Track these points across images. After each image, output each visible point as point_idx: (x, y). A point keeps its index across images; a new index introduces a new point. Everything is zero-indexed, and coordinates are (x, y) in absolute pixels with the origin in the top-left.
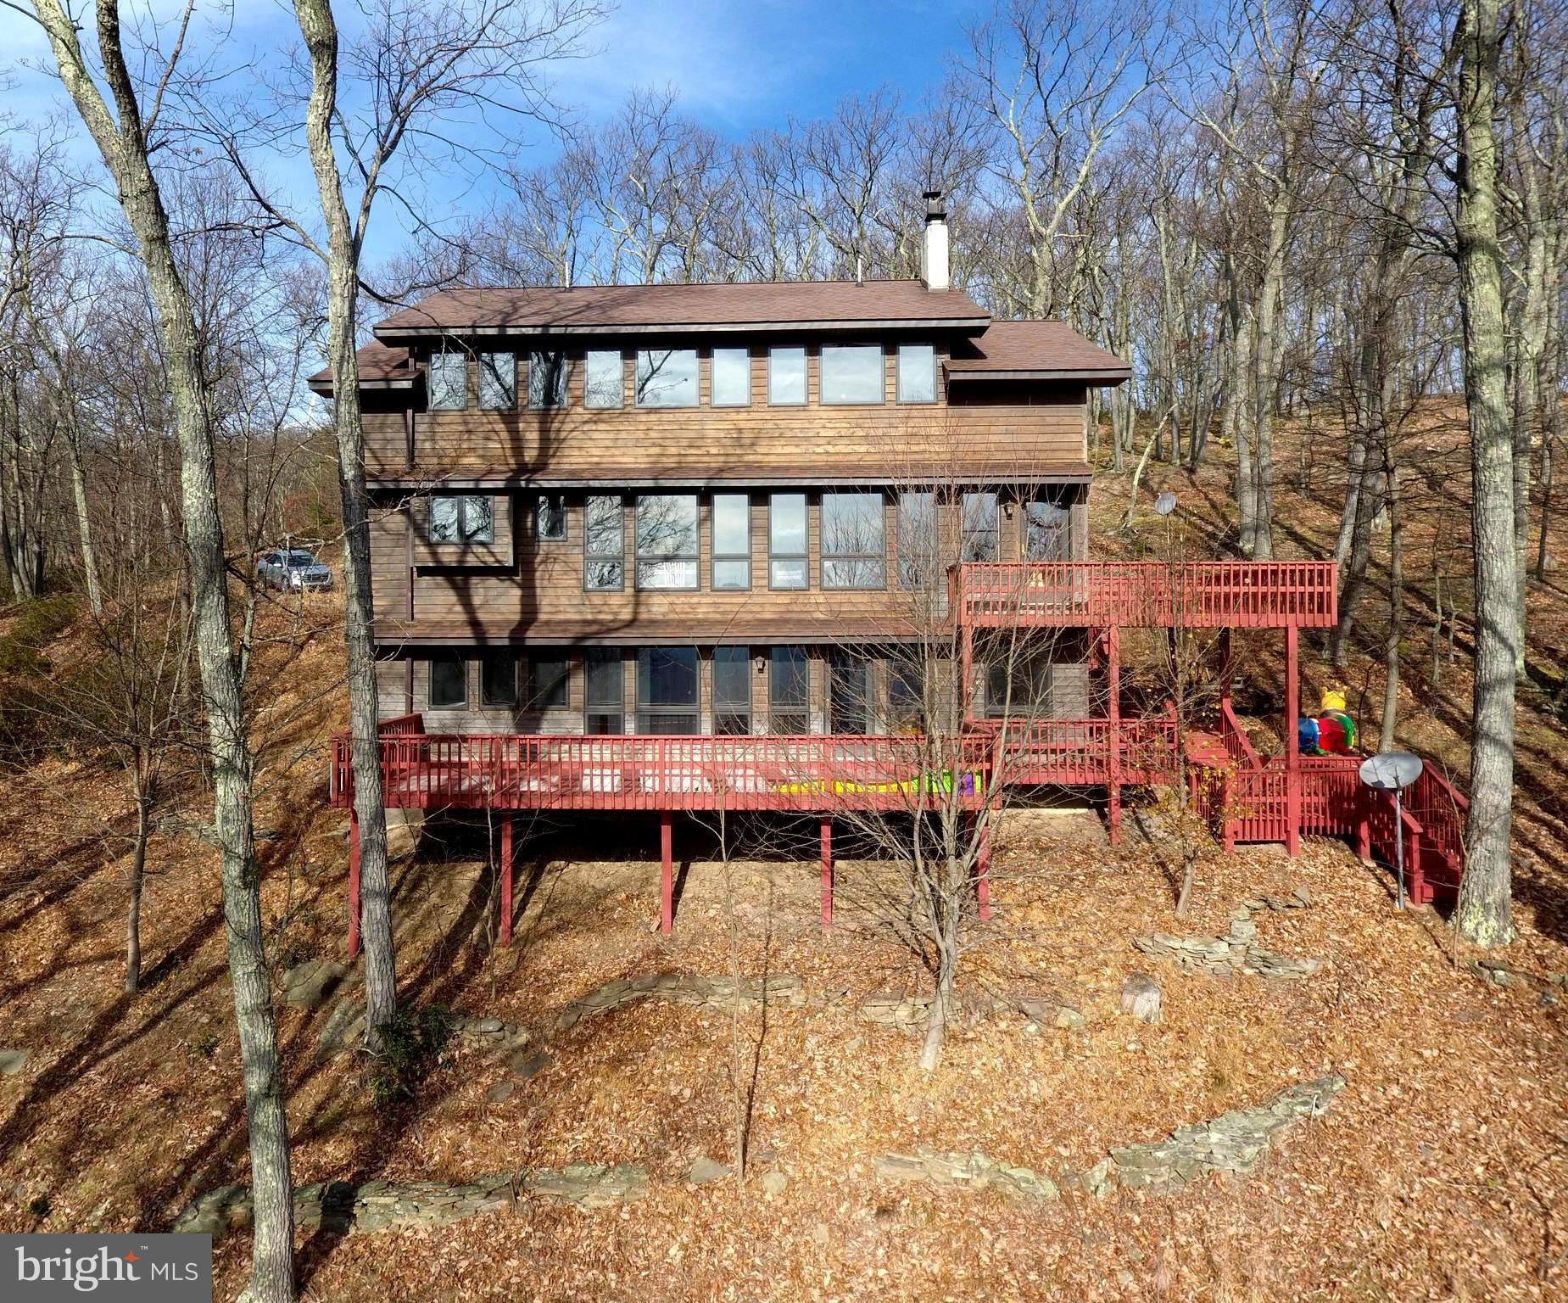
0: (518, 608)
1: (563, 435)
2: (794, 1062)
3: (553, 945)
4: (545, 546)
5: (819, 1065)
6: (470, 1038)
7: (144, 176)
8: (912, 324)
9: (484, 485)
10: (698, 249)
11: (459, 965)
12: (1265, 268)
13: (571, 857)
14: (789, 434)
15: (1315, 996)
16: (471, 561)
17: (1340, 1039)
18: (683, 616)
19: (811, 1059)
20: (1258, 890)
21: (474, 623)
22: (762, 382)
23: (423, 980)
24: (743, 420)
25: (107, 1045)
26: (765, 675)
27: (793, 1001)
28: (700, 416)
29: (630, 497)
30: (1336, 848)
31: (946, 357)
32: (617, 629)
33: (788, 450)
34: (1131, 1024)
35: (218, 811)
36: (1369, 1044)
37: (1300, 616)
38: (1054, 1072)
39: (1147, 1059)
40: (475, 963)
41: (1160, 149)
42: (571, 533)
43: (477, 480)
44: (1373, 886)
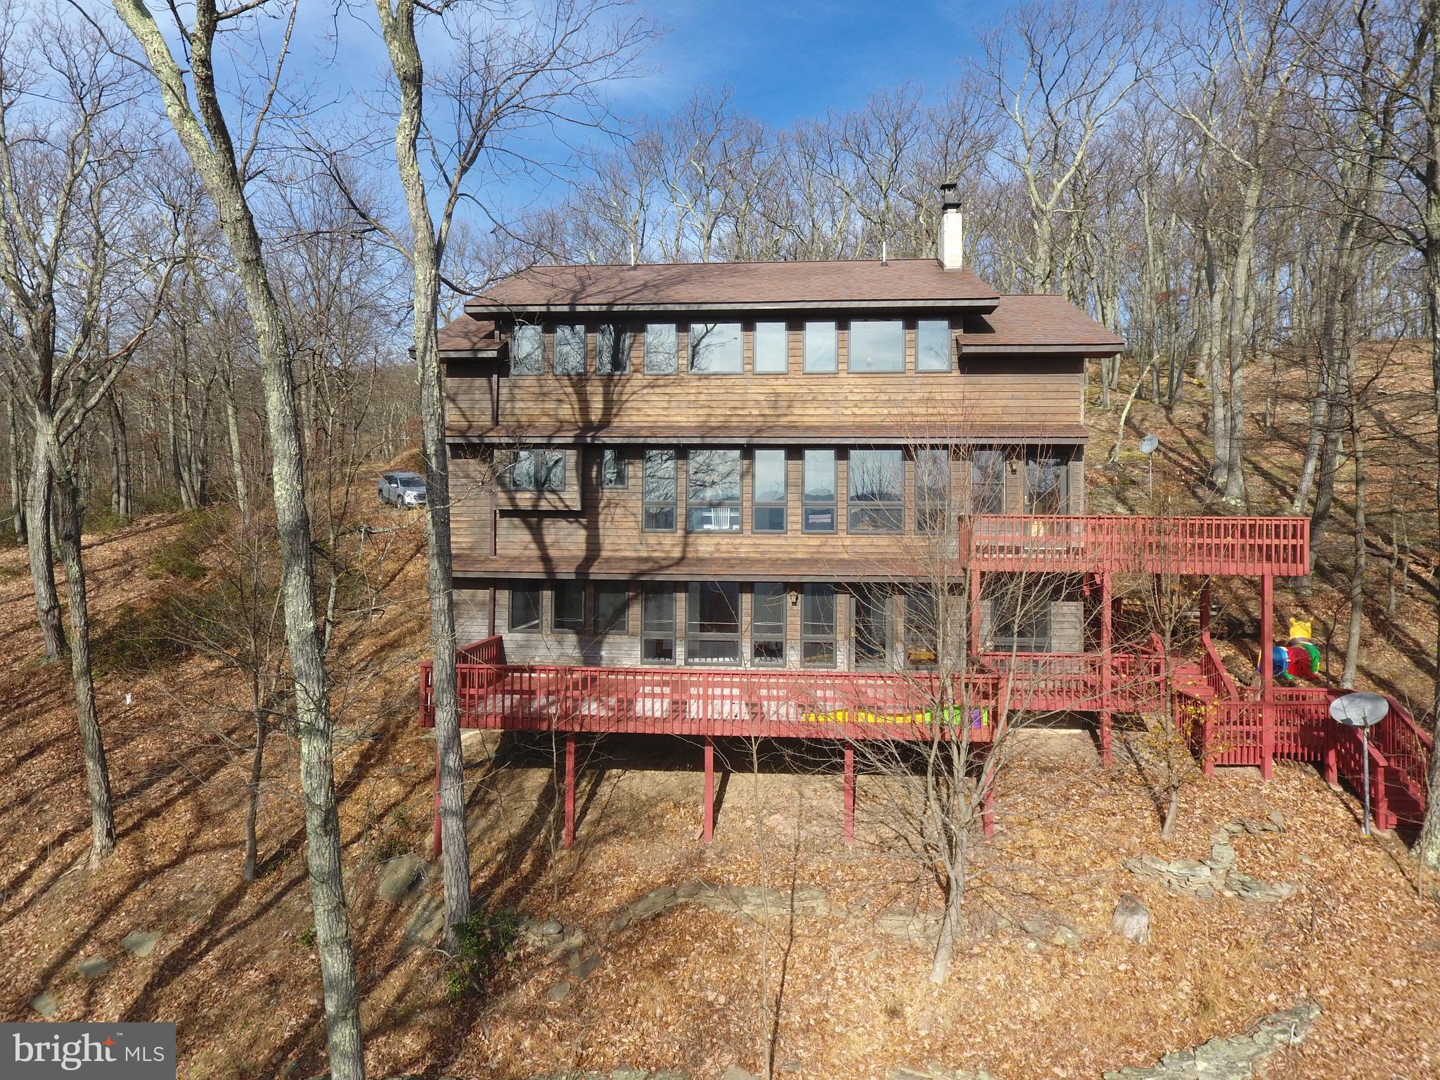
0: (584, 546)
1: (624, 398)
2: (818, 972)
3: (610, 850)
4: (607, 493)
5: (840, 975)
6: (533, 937)
7: (238, 206)
8: (930, 304)
9: (556, 441)
10: (748, 218)
11: (526, 866)
12: (1238, 242)
13: (626, 766)
14: (821, 397)
15: (1290, 920)
16: (544, 506)
17: (1315, 966)
18: (728, 555)
19: (833, 969)
20: (1236, 812)
21: (546, 559)
22: (798, 352)
23: (495, 880)
24: (781, 386)
25: (224, 930)
26: (798, 607)
27: (818, 912)
28: (744, 382)
29: (682, 452)
30: (1306, 772)
31: (960, 332)
32: (669, 567)
33: (819, 411)
34: (1122, 944)
35: (303, 766)
36: (1342, 972)
37: (1275, 566)
38: (1052, 990)
39: (1137, 980)
40: (541, 865)
41: (1145, 134)
42: (631, 482)
43: (550, 437)
44: (1340, 812)
